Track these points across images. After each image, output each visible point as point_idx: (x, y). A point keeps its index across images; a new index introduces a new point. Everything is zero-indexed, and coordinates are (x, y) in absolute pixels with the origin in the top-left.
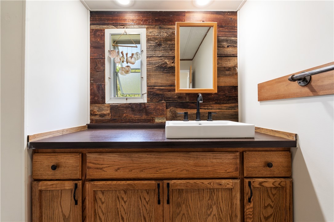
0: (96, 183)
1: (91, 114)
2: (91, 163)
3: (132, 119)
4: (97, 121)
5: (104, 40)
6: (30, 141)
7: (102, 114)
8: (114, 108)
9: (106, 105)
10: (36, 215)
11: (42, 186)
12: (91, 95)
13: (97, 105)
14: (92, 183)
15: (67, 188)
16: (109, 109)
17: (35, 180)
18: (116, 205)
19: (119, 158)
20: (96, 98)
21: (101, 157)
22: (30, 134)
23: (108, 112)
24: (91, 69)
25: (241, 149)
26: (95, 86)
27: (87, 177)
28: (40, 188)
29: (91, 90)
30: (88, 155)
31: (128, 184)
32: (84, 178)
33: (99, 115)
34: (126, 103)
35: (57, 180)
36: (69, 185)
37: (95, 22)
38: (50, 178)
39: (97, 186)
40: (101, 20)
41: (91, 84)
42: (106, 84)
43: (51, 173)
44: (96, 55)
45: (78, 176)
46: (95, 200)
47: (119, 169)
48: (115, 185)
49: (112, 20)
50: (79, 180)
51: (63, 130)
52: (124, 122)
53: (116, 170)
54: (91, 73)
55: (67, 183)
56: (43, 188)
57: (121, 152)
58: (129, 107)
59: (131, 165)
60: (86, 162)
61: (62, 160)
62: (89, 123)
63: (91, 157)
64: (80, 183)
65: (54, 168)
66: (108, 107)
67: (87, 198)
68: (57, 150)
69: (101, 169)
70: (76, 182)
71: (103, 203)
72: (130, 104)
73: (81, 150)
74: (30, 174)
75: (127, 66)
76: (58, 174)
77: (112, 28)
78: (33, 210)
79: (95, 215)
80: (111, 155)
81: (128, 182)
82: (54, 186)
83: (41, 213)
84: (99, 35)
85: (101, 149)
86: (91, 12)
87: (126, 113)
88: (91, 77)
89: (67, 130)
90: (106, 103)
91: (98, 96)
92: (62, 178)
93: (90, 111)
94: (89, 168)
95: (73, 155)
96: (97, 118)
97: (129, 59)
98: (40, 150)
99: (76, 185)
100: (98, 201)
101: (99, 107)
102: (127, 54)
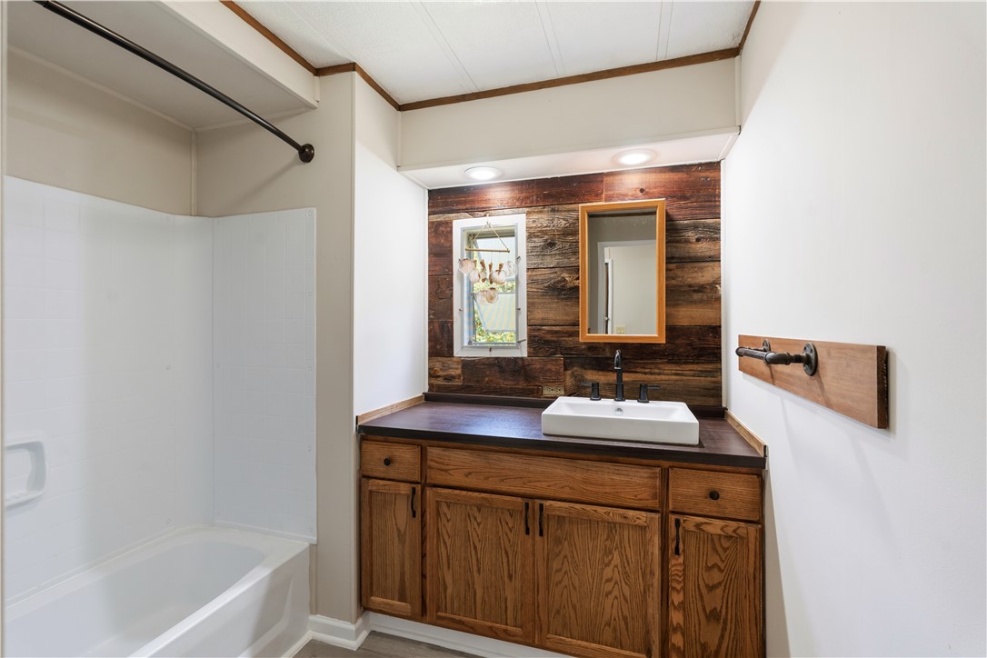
0: (440, 490)
1: (431, 376)
2: (432, 460)
3: (501, 388)
4: (439, 388)
5: (451, 241)
6: (359, 424)
7: (447, 375)
8: (468, 365)
9: (454, 359)
10: (366, 523)
11: (373, 485)
12: (430, 340)
13: (440, 359)
14: (435, 489)
15: (404, 493)
16: (460, 366)
17: (364, 476)
18: (466, 526)
19: (471, 458)
20: (439, 347)
21: (446, 453)
22: (359, 414)
23: (459, 372)
24: (430, 293)
25: (666, 464)
26: (436, 325)
27: (428, 481)
28: (370, 488)
29: (430, 332)
30: (429, 449)
31: (483, 498)
32: (423, 481)
33: (444, 376)
34: (488, 356)
35: (390, 480)
36: (405, 489)
37: (437, 210)
38: (382, 475)
39: (440, 495)
40: (446, 204)
41: (431, 322)
42: (455, 320)
43: (382, 469)
44: (438, 268)
45: (417, 477)
46: (438, 514)
47: (470, 473)
48: (464, 496)
49: (465, 202)
50: (417, 483)
51: (392, 406)
52: (485, 393)
53: (467, 476)
54: (430, 301)
55: (402, 485)
56: (374, 488)
57: (472, 449)
58: (494, 365)
59: (487, 470)
60: (426, 459)
61: (396, 454)
62: (426, 391)
63: (434, 452)
64: (418, 488)
65: (388, 462)
66: (458, 363)
67: (428, 510)
68: (391, 439)
69: (446, 471)
70: (414, 485)
71: (448, 521)
72: (497, 358)
73: (420, 441)
74: (358, 468)
75: (491, 289)
76: (392, 472)
77: (466, 217)
78: (362, 516)
79: (438, 536)
80: (459, 452)
81: (483, 495)
82: (387, 487)
83: (371, 521)
84: (443, 232)
85: (446, 443)
86: (429, 191)
87: (489, 375)
88: (430, 309)
89: (397, 405)
90: (455, 354)
91: (441, 344)
92: (396, 477)
93: (429, 369)
94: (430, 468)
95: (410, 447)
96: (440, 382)
97: (495, 275)
98: (370, 437)
99: (414, 489)
100: (443, 516)
101: (443, 363)
102: (490, 266)
